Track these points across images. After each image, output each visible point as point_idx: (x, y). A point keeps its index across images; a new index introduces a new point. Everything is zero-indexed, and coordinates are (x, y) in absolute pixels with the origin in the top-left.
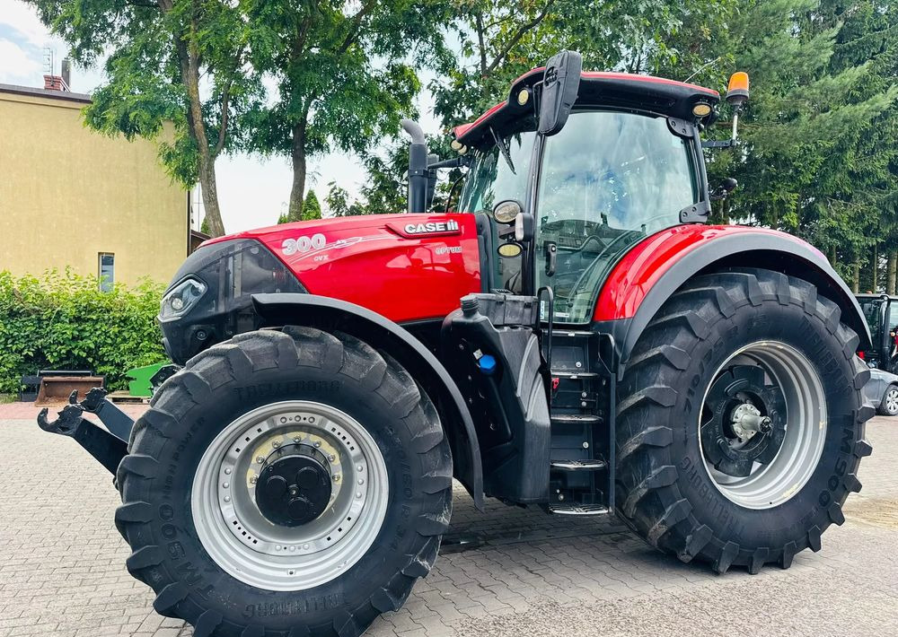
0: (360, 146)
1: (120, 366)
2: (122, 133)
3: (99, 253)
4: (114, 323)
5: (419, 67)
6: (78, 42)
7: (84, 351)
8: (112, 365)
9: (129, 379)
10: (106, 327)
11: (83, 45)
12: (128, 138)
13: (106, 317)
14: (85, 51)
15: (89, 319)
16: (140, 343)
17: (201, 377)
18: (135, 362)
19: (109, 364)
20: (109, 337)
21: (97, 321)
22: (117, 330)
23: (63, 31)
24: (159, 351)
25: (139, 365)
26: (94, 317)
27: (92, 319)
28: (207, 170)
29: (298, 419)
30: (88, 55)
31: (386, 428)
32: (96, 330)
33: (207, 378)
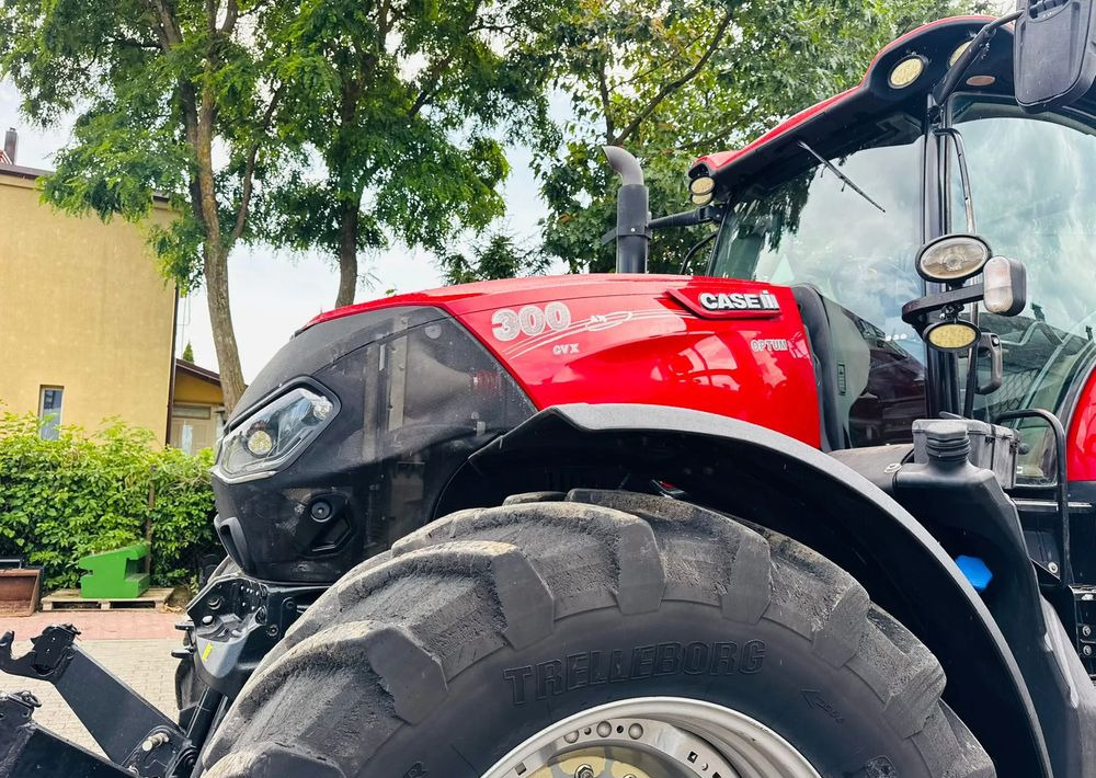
0: (431, 241)
1: (68, 550)
2: (94, 211)
3: (42, 386)
4: (62, 486)
5: (512, 142)
6: (35, 92)
7: (12, 528)
8: (54, 550)
9: (80, 572)
10: (49, 492)
11: (42, 96)
12: (103, 218)
13: (51, 476)
14: (44, 105)
15: (22, 480)
16: (100, 516)
17: (418, 643)
18: (92, 546)
19: (50, 548)
20: (52, 507)
21: (35, 483)
22: (66, 496)
23: (16, 71)
24: (129, 528)
25: (98, 550)
26: (32, 477)
27: (28, 480)
28: (218, 265)
29: (604, 730)
30: (49, 109)
31: (872, 764)
32: (33, 496)
33: (432, 643)
